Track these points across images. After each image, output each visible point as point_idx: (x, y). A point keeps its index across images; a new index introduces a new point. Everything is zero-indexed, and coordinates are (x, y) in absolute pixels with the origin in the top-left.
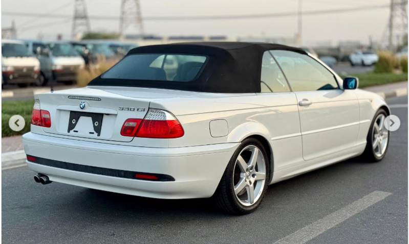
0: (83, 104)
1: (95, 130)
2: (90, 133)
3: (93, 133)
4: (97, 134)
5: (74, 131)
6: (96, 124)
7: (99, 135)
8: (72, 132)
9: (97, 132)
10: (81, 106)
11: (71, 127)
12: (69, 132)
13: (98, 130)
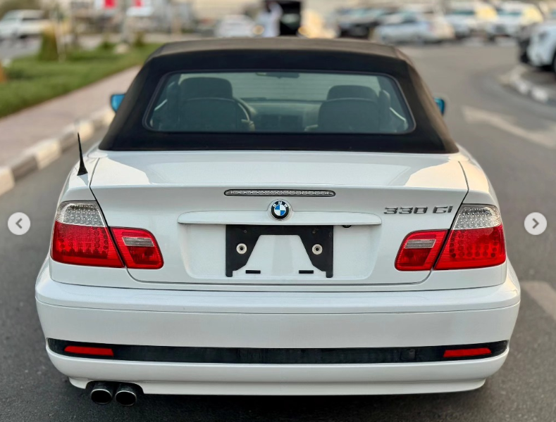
0: (283, 208)
1: (315, 264)
2: (301, 272)
3: (311, 272)
4: (324, 273)
5: (248, 272)
6: (318, 250)
7: (330, 275)
8: (239, 275)
9: (322, 269)
10: (278, 213)
11: (234, 262)
12: (229, 274)
13: (324, 263)
